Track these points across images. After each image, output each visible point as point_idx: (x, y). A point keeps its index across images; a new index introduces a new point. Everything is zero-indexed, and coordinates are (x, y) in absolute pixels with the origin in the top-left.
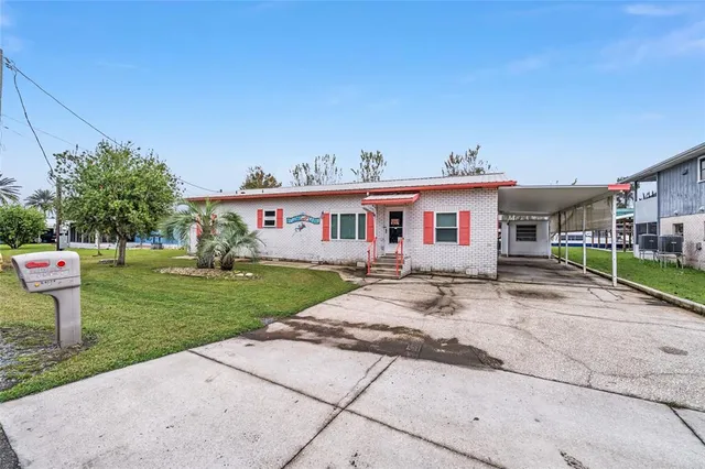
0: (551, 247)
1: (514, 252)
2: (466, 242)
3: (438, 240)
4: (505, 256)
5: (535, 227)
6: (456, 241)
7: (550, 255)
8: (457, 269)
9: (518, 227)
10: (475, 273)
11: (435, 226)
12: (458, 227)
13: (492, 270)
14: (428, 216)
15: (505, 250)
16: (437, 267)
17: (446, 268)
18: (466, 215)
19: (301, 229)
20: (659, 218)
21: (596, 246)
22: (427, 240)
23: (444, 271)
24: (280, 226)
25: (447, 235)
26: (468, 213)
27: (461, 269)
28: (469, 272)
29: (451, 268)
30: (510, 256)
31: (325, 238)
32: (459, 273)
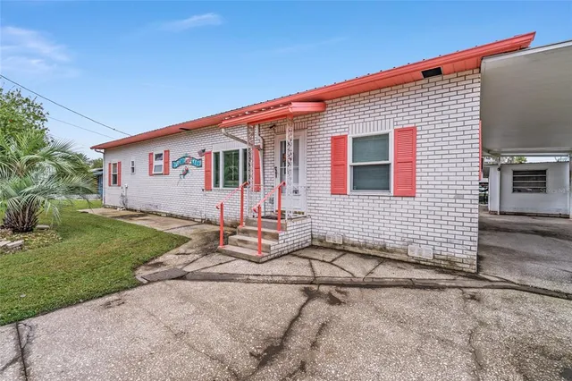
1: (509, 208)
2: (408, 190)
3: (356, 187)
4: (495, 213)
6: (388, 188)
8: (390, 245)
9: (515, 172)
10: (426, 253)
11: (350, 162)
12: (391, 160)
13: (465, 253)
14: (338, 142)
15: (494, 205)
16: (354, 238)
17: (370, 241)
18: (408, 136)
19: (184, 174)
22: (337, 188)
23: (365, 246)
24: (166, 173)
25: (371, 176)
26: (413, 130)
27: (398, 245)
28: (414, 252)
29: (379, 241)
30: (502, 213)
31: (208, 188)
32: (392, 252)
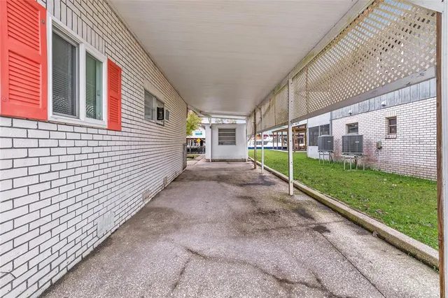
0: (248, 150)
1: (217, 157)
4: (208, 160)
5: (234, 130)
7: (247, 158)
9: (220, 130)
20: (331, 120)
21: (275, 148)
